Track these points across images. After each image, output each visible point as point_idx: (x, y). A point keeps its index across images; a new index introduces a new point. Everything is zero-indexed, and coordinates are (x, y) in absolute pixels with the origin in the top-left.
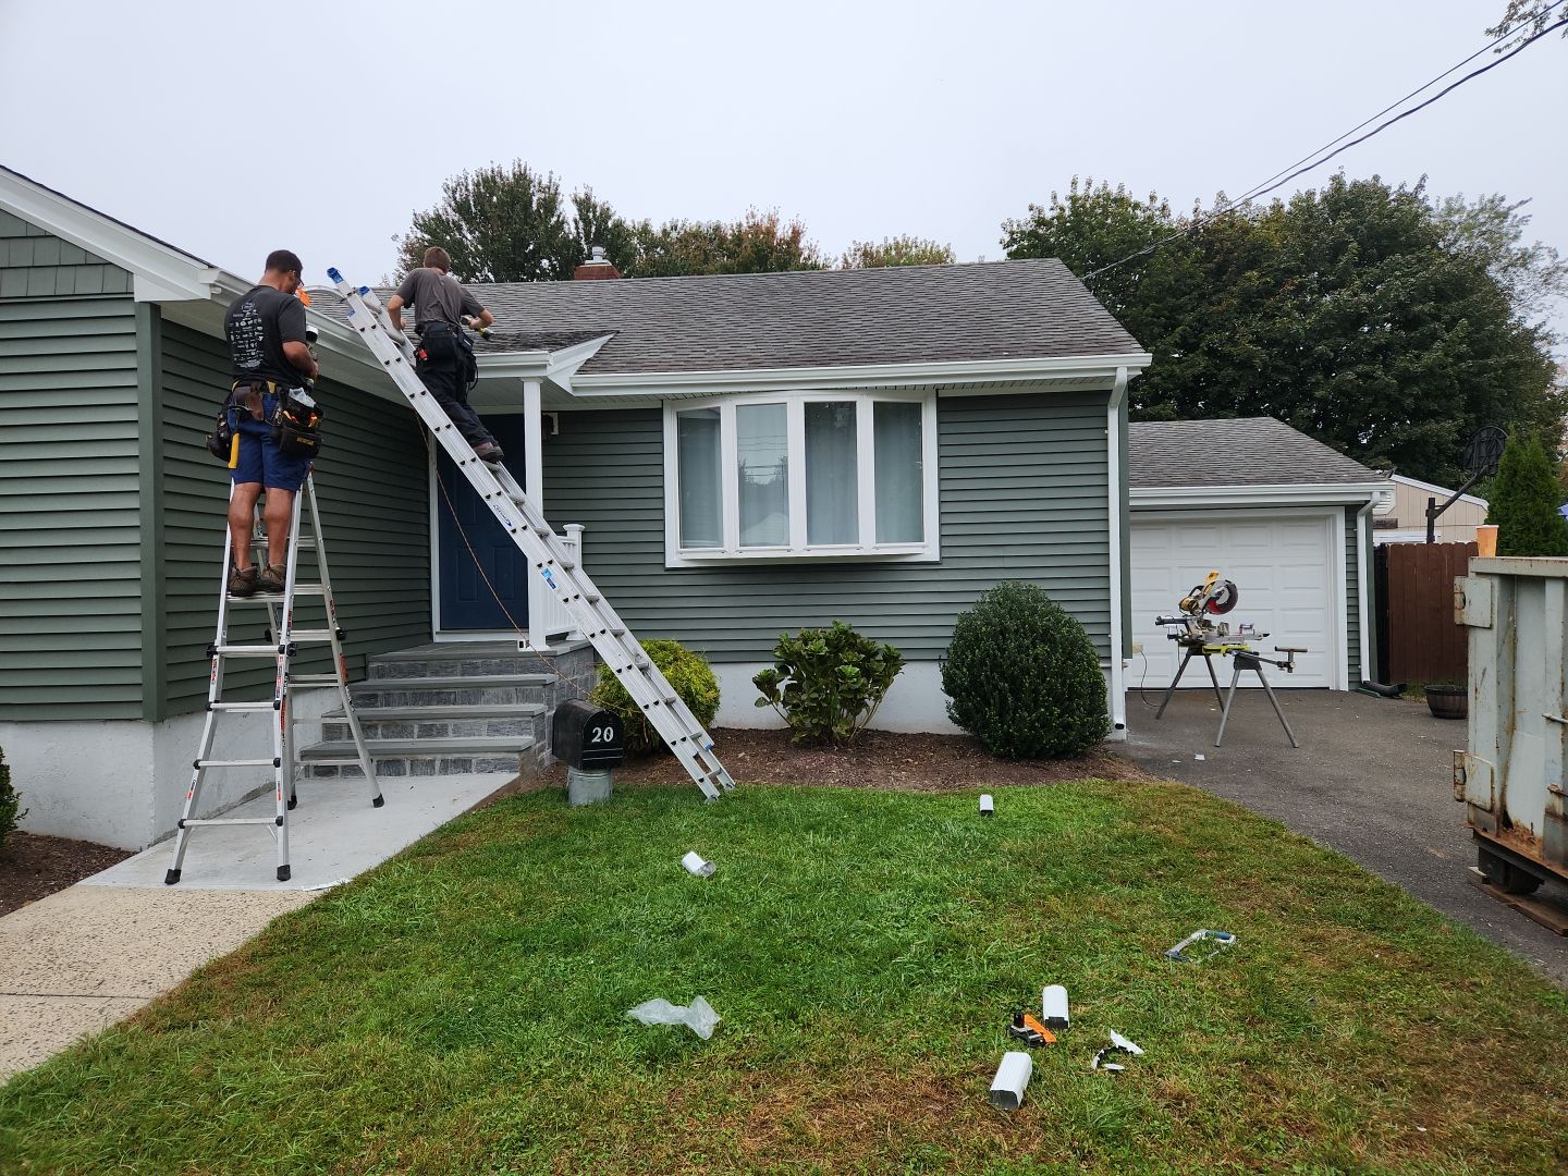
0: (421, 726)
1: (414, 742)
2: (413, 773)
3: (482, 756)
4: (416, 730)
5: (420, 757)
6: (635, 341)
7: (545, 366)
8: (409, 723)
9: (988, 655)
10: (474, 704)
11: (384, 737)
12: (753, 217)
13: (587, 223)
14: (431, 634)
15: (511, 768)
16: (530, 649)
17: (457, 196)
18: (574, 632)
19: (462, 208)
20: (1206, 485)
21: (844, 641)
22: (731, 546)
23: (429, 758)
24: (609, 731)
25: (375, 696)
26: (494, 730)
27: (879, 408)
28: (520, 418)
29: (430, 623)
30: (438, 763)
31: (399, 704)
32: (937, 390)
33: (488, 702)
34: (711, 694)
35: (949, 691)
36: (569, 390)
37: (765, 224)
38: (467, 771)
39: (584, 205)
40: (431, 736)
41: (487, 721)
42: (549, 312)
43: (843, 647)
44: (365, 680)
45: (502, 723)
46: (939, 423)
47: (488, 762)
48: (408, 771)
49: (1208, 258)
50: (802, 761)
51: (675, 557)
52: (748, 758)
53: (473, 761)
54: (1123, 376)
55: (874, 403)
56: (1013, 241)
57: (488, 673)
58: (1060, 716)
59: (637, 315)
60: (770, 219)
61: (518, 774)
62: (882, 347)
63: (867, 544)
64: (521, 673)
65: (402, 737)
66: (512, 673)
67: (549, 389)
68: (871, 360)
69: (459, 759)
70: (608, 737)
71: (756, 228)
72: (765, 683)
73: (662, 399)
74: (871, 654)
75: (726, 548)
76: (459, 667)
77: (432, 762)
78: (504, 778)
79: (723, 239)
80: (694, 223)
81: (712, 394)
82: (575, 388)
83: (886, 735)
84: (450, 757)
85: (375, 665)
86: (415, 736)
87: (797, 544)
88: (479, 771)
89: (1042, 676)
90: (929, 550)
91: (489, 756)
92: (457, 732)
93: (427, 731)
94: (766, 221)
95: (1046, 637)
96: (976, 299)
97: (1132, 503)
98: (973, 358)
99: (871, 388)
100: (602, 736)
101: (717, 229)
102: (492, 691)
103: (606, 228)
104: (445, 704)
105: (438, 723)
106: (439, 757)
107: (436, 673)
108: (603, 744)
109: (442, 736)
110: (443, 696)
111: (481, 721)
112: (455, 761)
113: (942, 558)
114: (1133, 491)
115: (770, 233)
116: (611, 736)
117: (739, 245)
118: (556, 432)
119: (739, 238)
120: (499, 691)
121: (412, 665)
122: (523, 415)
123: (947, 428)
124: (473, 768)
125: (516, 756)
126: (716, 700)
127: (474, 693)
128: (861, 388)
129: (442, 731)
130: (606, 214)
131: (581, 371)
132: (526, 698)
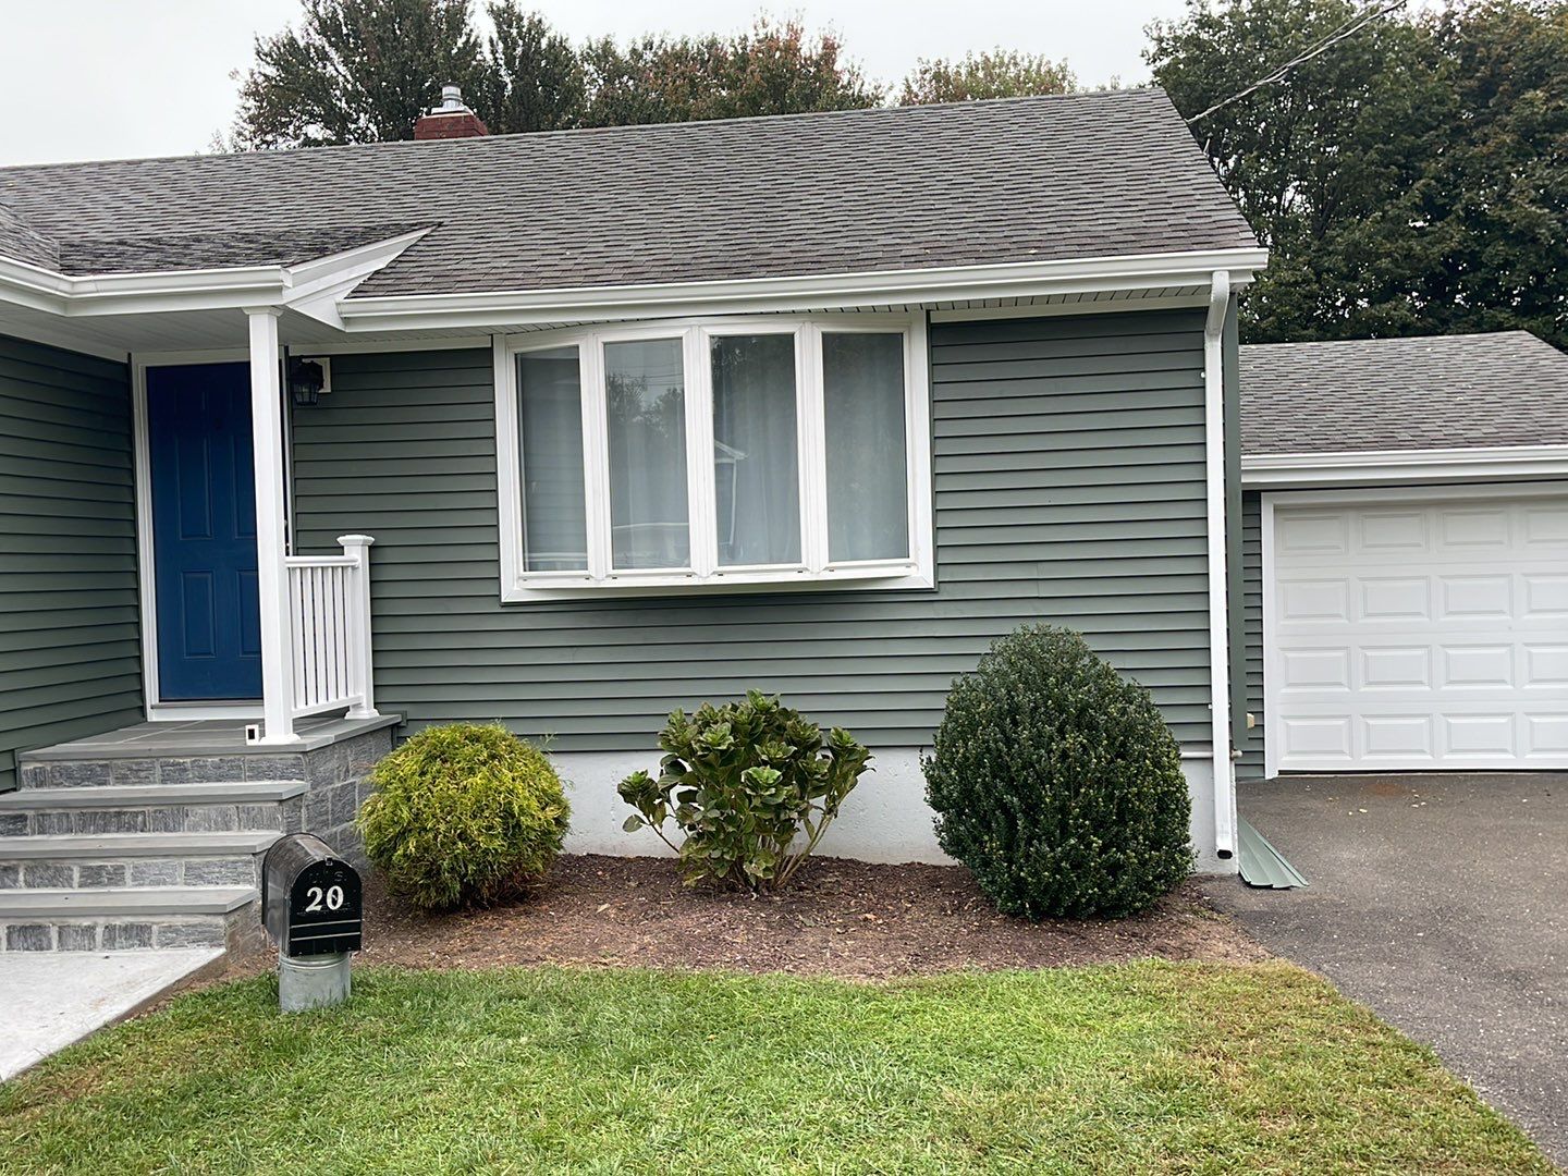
0: (85, 868)
1: (73, 895)
2: (62, 946)
3: (166, 920)
4: (76, 875)
5: (72, 921)
6: (460, 239)
7: (279, 290)
8: (67, 863)
9: (988, 750)
10: (174, 830)
11: (29, 885)
12: (765, 25)
13: (510, 46)
14: (142, 709)
15: (213, 941)
16: (265, 742)
17: (321, 10)
18: (358, 706)
19: (328, 27)
20: (1400, 447)
21: (764, 725)
22: (600, 571)
23: (86, 922)
24: (335, 892)
25: (23, 818)
26: (195, 875)
27: (834, 347)
28: (244, 369)
29: (141, 692)
30: (99, 931)
31: (61, 831)
32: (928, 312)
33: (194, 828)
34: (552, 812)
35: (936, 805)
36: (338, 325)
37: (784, 36)
38: (143, 944)
39: (505, 18)
40: (99, 884)
41: (184, 861)
42: (348, 194)
43: (764, 732)
44: (15, 790)
45: (207, 865)
46: (932, 365)
47: (177, 931)
48: (55, 944)
49: (1467, 70)
50: (693, 922)
51: (516, 584)
52: (612, 913)
53: (155, 928)
54: (1221, 285)
55: (825, 336)
56: (1163, 51)
57: (203, 778)
58: (1104, 849)
59: (481, 195)
60: (790, 28)
61: (222, 950)
62: (842, 243)
63: (815, 563)
64: (251, 778)
65: (55, 886)
66: (238, 778)
67: (291, 324)
68: (818, 265)
69: (132, 925)
70: (334, 902)
71: (769, 42)
72: (640, 793)
73: (491, 334)
74: (808, 747)
75: (591, 571)
76: (158, 771)
77: (92, 928)
78: (203, 955)
79: (720, 60)
80: (678, 39)
81: (567, 326)
82: (346, 321)
83: (849, 867)
84: (118, 922)
85: (31, 766)
86: (75, 884)
87: (705, 567)
88: (163, 945)
89: (1073, 785)
90: (918, 570)
91: (178, 921)
92: (139, 878)
93: (93, 877)
94: (784, 30)
95: (1082, 720)
96: (1015, 157)
97: (1244, 480)
98: (980, 259)
99: (818, 312)
100: (323, 901)
101: (712, 45)
102: (200, 810)
103: (538, 50)
104: (128, 830)
105: (109, 864)
106: (102, 921)
107: (123, 779)
108: (326, 914)
109: (116, 885)
110: (126, 818)
111: (176, 861)
112: (126, 929)
113: (938, 583)
114: (1248, 462)
115: (791, 49)
116: (340, 901)
117: (743, 70)
118: (327, 389)
119: (743, 60)
120: (213, 811)
121: (86, 768)
122: (249, 363)
123: (945, 374)
124: (154, 940)
125: (221, 921)
126: (560, 822)
127: (171, 813)
128: (801, 312)
129: (116, 877)
130: (537, 28)
131: (357, 292)
132: (254, 823)
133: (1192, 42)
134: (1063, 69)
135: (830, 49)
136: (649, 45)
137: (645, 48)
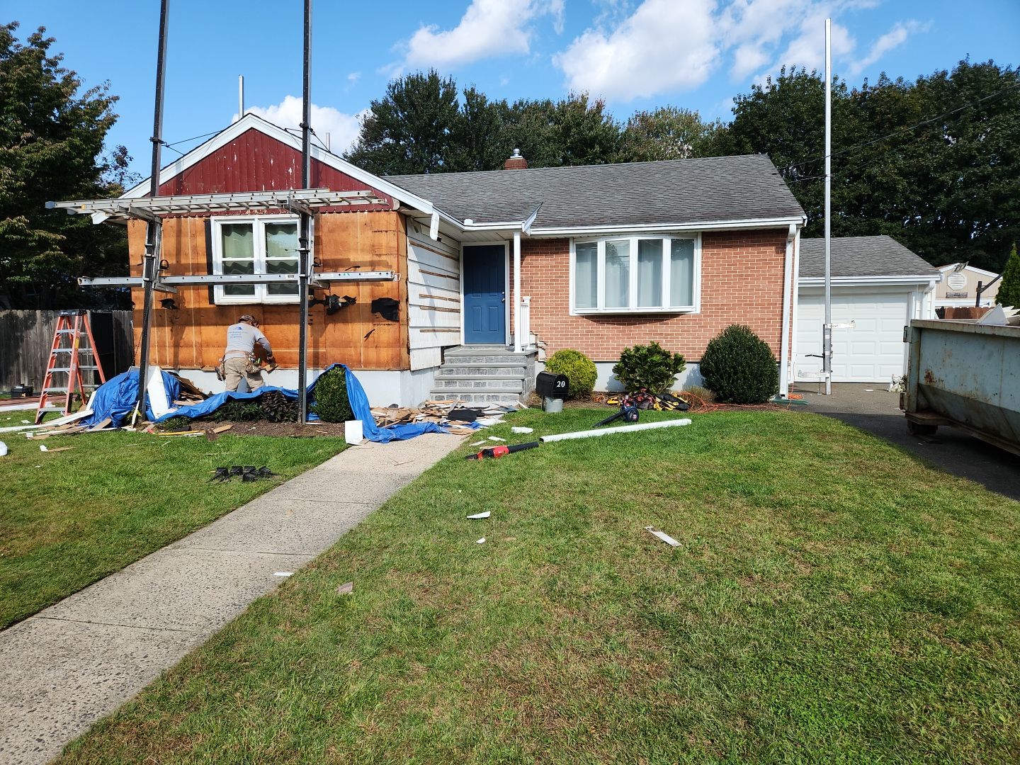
0: (475, 382)
1: (473, 388)
2: (475, 401)
3: (503, 394)
4: (473, 384)
7: (522, 228)
8: (470, 381)
10: (495, 374)
11: (460, 386)
12: (572, 96)
13: (472, 107)
15: (516, 400)
17: (396, 91)
19: (397, 99)
21: (655, 350)
22: (602, 307)
26: (506, 384)
37: (580, 101)
39: (470, 95)
40: (479, 387)
41: (501, 381)
44: (443, 364)
45: (509, 382)
47: (506, 397)
48: (473, 400)
51: (573, 311)
53: (500, 396)
55: (672, 240)
56: (740, 109)
57: (498, 362)
60: (583, 97)
63: (666, 307)
66: (507, 362)
72: (617, 371)
74: (668, 356)
75: (599, 308)
76: (485, 359)
77: (483, 396)
81: (593, 237)
82: (530, 232)
85: (448, 358)
87: (633, 308)
88: (503, 400)
90: (696, 309)
91: (506, 394)
93: (477, 385)
94: (580, 99)
95: (751, 349)
99: (670, 234)
100: (561, 385)
101: (548, 103)
102: (500, 369)
103: (484, 109)
104: (483, 373)
105: (481, 381)
106: (486, 394)
107: (475, 361)
108: (561, 388)
110: (480, 371)
111: (499, 381)
112: (492, 396)
113: (702, 313)
115: (583, 107)
116: (564, 385)
117: (563, 115)
119: (563, 110)
120: (504, 369)
121: (465, 358)
124: (500, 399)
125: (517, 395)
128: (666, 233)
130: (484, 101)
131: (530, 227)
132: (516, 373)
133: (752, 104)
134: (696, 115)
135: (600, 107)
136: (521, 104)
137: (520, 104)
